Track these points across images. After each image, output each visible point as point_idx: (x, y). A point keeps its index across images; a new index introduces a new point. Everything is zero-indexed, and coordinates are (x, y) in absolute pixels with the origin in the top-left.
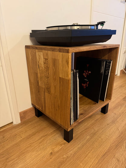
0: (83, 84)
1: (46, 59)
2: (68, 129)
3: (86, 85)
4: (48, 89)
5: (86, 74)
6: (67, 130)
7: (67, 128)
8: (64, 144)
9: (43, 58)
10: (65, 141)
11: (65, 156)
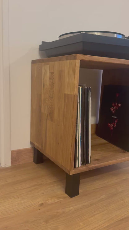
0: (110, 125)
1: (52, 73)
2: (70, 172)
3: (114, 125)
4: (51, 114)
5: (114, 108)
6: (68, 174)
7: (68, 168)
8: (64, 198)
9: (49, 72)
10: (66, 195)
11: (60, 211)
